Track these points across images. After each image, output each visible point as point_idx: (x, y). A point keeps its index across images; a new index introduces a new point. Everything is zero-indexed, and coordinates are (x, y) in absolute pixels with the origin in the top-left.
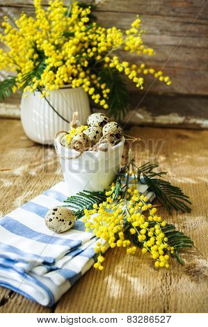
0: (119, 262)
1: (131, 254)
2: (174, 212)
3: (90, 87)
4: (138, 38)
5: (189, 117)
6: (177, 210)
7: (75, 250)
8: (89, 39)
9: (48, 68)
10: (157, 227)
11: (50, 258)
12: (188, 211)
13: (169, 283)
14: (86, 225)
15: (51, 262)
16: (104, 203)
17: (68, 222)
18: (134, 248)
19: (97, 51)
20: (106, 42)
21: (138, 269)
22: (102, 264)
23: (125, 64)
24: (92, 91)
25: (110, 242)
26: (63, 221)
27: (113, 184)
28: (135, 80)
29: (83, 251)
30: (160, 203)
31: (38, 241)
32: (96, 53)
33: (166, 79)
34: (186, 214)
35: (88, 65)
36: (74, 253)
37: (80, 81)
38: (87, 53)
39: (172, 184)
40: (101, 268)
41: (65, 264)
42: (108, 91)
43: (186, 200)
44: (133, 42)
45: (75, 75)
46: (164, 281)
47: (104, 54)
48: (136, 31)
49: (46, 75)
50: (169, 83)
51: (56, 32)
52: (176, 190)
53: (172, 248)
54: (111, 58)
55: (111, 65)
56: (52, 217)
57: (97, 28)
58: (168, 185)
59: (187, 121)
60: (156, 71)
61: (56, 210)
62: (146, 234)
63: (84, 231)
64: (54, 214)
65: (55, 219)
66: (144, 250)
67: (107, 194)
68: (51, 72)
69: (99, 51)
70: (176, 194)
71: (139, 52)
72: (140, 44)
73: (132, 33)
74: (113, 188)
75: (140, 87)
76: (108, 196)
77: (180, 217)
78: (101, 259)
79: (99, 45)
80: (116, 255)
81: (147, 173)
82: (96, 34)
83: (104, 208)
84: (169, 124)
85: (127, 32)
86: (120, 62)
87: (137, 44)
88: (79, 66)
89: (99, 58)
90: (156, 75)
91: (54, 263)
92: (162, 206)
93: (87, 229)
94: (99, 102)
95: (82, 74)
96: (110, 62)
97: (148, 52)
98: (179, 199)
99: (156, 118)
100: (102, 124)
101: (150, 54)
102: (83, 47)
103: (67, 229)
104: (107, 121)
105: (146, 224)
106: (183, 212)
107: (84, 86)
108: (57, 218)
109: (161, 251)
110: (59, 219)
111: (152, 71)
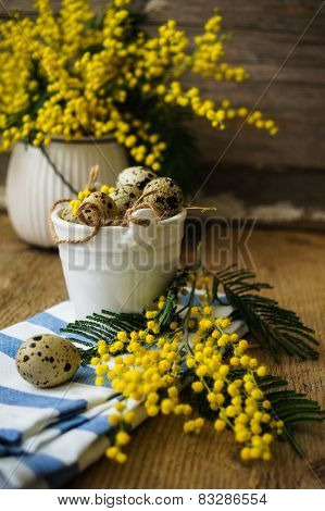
0: (165, 447)
1: (191, 433)
2: (286, 359)
3: (127, 134)
4: (217, 45)
6: (291, 355)
7: (70, 417)
8: (130, 54)
10: (247, 378)
11: (12, 431)
15: (13, 438)
16: (141, 333)
17: (63, 364)
18: (200, 421)
19: (143, 76)
21: (205, 464)
22: (124, 449)
23: (193, 92)
25: (147, 404)
26: (52, 360)
27: (162, 298)
28: (210, 115)
29: (87, 421)
30: (257, 341)
32: (142, 80)
33: (269, 124)
34: (309, 362)
35: (127, 98)
36: (66, 425)
37: (110, 125)
38: (124, 78)
39: (280, 305)
40: (121, 458)
41: (43, 444)
42: (162, 146)
43: (307, 336)
44: (208, 54)
45: (101, 116)
47: (156, 80)
48: (212, 37)
49: (48, 111)
50: (274, 131)
51: (70, 44)
52: (289, 318)
53: (280, 423)
54: (168, 87)
55: (168, 98)
56: (29, 352)
57: (145, 42)
60: (251, 111)
61: (38, 338)
62: (224, 391)
63: (93, 383)
64: (33, 346)
65: (36, 356)
66: (219, 424)
67: (148, 315)
68: (57, 107)
69: (148, 75)
70: (290, 325)
71: (218, 77)
73: (206, 42)
74: (161, 305)
75: (219, 125)
76: (151, 320)
77: (298, 368)
78: (122, 437)
80: (161, 434)
81: (232, 284)
85: (198, 40)
86: (184, 91)
88: (109, 100)
89: (146, 88)
90: (250, 120)
91: (18, 441)
92: (261, 348)
93: (98, 380)
94: (144, 159)
95: (115, 115)
96: (165, 94)
97: (235, 76)
98: (294, 335)
101: (239, 78)
103: (60, 379)
106: (303, 359)
107: (116, 133)
108: (40, 354)
109: (255, 427)
110: (43, 357)
111: (243, 112)
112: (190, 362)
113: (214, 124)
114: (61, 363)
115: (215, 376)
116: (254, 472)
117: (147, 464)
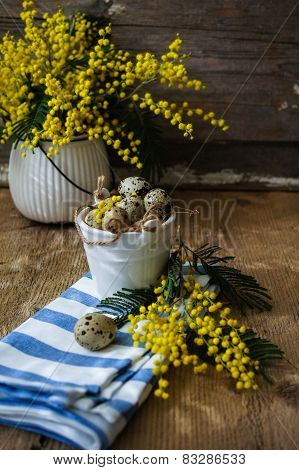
1: (200, 374)
3: (114, 138)
4: (181, 66)
5: (248, 174)
6: (252, 308)
7: (124, 373)
8: (108, 68)
9: (52, 112)
10: (232, 334)
11: (93, 386)
12: (268, 308)
13: (258, 409)
14: (134, 337)
15: (96, 391)
16: (154, 305)
18: (204, 365)
19: (120, 86)
20: (134, 72)
21: (213, 394)
22: (166, 390)
23: (163, 104)
24: (117, 144)
25: (171, 358)
26: (101, 332)
27: (163, 277)
28: (181, 126)
29: (135, 373)
32: (119, 89)
33: (221, 122)
34: (265, 313)
35: (108, 106)
36: (125, 377)
37: (98, 129)
38: (105, 88)
40: (165, 396)
41: (115, 393)
42: (138, 142)
43: (264, 294)
44: (173, 71)
45: (89, 122)
46: (251, 407)
47: (129, 90)
48: (175, 56)
49: (50, 124)
50: (224, 129)
52: (248, 281)
53: (257, 362)
54: (141, 95)
55: (142, 105)
56: (84, 328)
57: (116, 52)
58: (236, 274)
59: (246, 179)
60: (206, 112)
61: (89, 318)
62: (219, 345)
63: (131, 345)
64: (87, 324)
65: (91, 331)
66: (219, 367)
67: (156, 291)
68: (57, 119)
69: (123, 85)
70: (250, 286)
71: (180, 86)
72: (183, 75)
73: (170, 59)
74: (163, 283)
75: (189, 136)
76: (159, 295)
77: (258, 318)
78: (163, 383)
79: (123, 76)
80: (180, 377)
81: (206, 258)
82: (117, 60)
83: (155, 311)
84: (221, 185)
85: (164, 57)
86: (155, 101)
87: (178, 74)
88: (95, 108)
89: (122, 95)
90: (206, 118)
91: (99, 392)
93: (136, 343)
94: (129, 160)
95: (100, 120)
96: (139, 101)
97: (194, 86)
98: (252, 293)
99: (202, 177)
101: (197, 88)
102: (99, 80)
103: (106, 343)
104: (148, 187)
105: (219, 330)
106: (261, 311)
107: (105, 137)
108: (93, 329)
109: (241, 368)
110: (96, 330)
111: (199, 111)
112: (192, 325)
113: (185, 134)
114: (107, 334)
115: (211, 334)
116: (243, 396)
117: (177, 397)
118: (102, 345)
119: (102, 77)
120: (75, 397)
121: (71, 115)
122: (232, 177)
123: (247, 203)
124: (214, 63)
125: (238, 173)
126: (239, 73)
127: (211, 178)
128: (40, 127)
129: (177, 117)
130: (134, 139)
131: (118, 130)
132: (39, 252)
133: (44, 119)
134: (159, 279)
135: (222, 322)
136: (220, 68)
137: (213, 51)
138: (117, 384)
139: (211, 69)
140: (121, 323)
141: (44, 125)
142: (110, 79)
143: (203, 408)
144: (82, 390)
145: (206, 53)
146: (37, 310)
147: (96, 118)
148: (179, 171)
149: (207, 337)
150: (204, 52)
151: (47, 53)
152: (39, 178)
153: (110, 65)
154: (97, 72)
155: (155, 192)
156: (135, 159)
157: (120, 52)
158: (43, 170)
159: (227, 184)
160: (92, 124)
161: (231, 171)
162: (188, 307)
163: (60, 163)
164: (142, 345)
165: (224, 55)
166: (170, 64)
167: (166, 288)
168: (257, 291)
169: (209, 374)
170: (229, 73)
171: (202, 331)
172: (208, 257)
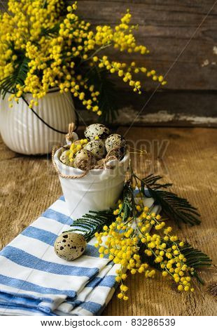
0: (139, 288)
1: (150, 278)
2: (184, 226)
3: (79, 91)
4: (131, 35)
5: (179, 114)
6: (186, 223)
7: (94, 280)
8: (74, 36)
9: (31, 71)
10: (174, 247)
11: (72, 291)
12: (197, 223)
13: (194, 305)
14: (100, 251)
15: (73, 296)
16: (113, 224)
17: (80, 249)
18: (153, 271)
19: (83, 50)
20: (94, 40)
21: (160, 293)
22: (126, 293)
23: (117, 65)
24: (82, 96)
25: (129, 267)
26: (75, 248)
27: (119, 201)
28: (131, 83)
29: (102, 279)
30: (168, 216)
31: (50, 272)
32: (82, 52)
33: (161, 78)
34: (196, 226)
35: (75, 66)
36: (94, 283)
37: (67, 84)
38: (71, 51)
39: (179, 196)
40: (126, 298)
41: (87, 296)
42: (97, 93)
43: (193, 212)
44: (125, 39)
45: (59, 77)
46: (188, 303)
47: (90, 53)
48: (126, 27)
49: (31, 79)
50: (163, 83)
51: (36, 29)
52: (183, 202)
53: (192, 269)
54: (100, 57)
55: (101, 65)
56: (63, 244)
57: (80, 23)
58: (173, 197)
59: (177, 118)
60: (149, 70)
61: (66, 237)
62: (164, 256)
64: (64, 241)
65: (67, 246)
66: (164, 273)
67: (115, 213)
68: (35, 76)
69: (86, 49)
70: (184, 206)
71: (130, 50)
72: (132, 42)
73: (122, 30)
74: (120, 206)
76: (117, 216)
77: (191, 231)
78: (123, 288)
79: (85, 42)
80: (135, 280)
81: (151, 185)
82: (80, 29)
83: (115, 229)
85: (117, 28)
86: (111, 61)
87: (129, 41)
88: (64, 67)
89: (85, 57)
90: (149, 74)
91: (76, 296)
93: (101, 255)
94: (91, 109)
95: (69, 77)
96: (99, 62)
97: (140, 51)
98: (188, 212)
99: (144, 117)
100: (103, 137)
102: (67, 45)
103: (79, 255)
104: (107, 133)
105: (164, 245)
106: (193, 225)
107: (72, 90)
108: (69, 245)
109: (181, 273)
110: (71, 247)
111: (144, 70)
112: (143, 240)
113: (135, 90)
114: (79, 248)
115: (157, 247)
116: (183, 295)
117: (133, 297)
118: (75, 257)
119: (69, 43)
120: (58, 303)
121: (47, 74)
122: (167, 117)
123: (178, 137)
124: (153, 30)
125: (171, 114)
126: (172, 37)
127: (151, 118)
128: (23, 83)
129: (128, 76)
130: (94, 91)
131: (82, 83)
132: (23, 178)
133: (25, 76)
134: (116, 203)
135: (166, 238)
136: (158, 34)
137: (153, 21)
138: (89, 289)
139: (151, 34)
140: (89, 237)
141: (26, 82)
142: (75, 44)
143: (153, 305)
144: (64, 297)
145: (147, 22)
146: (24, 227)
147: (65, 75)
148: (126, 112)
149: (154, 249)
150: (146, 21)
151: (27, 23)
152: (22, 121)
153: (76, 33)
154: (66, 39)
155: (113, 137)
156: (96, 108)
157: (83, 22)
158: (25, 115)
159: (163, 122)
160: (62, 80)
161: (166, 112)
162: (139, 224)
163: (37, 109)
164: (106, 256)
165: (160, 24)
166: (122, 34)
167: (123, 211)
168: (189, 210)
169: (157, 278)
170: (165, 38)
171: (151, 245)
172: (153, 184)
